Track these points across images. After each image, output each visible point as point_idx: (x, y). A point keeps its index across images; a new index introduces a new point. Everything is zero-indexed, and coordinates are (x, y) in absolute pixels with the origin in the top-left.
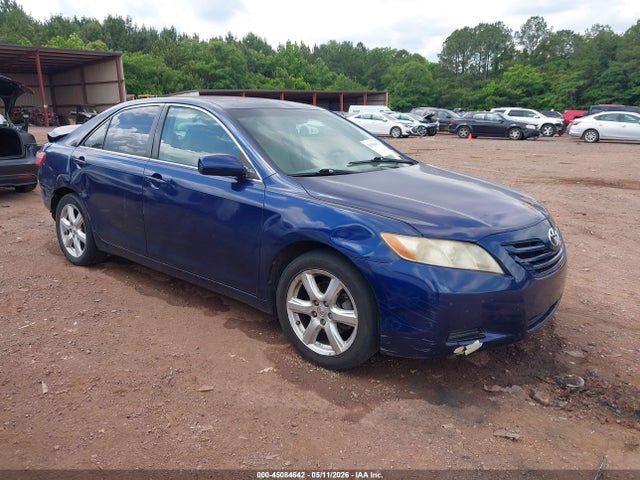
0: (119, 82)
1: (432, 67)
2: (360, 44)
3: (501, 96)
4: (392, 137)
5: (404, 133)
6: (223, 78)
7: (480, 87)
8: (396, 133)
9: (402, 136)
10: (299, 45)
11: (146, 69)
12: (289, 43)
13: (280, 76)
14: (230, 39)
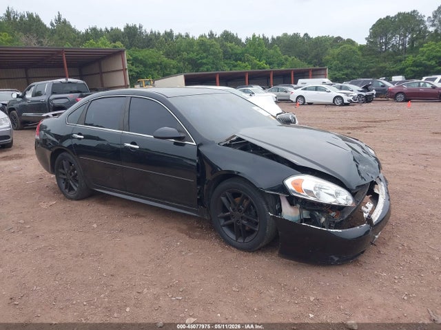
0: (124, 70)
1: (361, 48)
2: (306, 35)
3: (417, 66)
4: (335, 105)
5: (346, 101)
6: (206, 64)
7: (401, 61)
8: (338, 102)
9: (344, 104)
10: (261, 37)
11: (150, 61)
12: (254, 36)
13: (248, 61)
14: (211, 35)
